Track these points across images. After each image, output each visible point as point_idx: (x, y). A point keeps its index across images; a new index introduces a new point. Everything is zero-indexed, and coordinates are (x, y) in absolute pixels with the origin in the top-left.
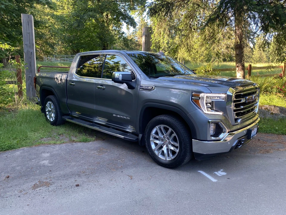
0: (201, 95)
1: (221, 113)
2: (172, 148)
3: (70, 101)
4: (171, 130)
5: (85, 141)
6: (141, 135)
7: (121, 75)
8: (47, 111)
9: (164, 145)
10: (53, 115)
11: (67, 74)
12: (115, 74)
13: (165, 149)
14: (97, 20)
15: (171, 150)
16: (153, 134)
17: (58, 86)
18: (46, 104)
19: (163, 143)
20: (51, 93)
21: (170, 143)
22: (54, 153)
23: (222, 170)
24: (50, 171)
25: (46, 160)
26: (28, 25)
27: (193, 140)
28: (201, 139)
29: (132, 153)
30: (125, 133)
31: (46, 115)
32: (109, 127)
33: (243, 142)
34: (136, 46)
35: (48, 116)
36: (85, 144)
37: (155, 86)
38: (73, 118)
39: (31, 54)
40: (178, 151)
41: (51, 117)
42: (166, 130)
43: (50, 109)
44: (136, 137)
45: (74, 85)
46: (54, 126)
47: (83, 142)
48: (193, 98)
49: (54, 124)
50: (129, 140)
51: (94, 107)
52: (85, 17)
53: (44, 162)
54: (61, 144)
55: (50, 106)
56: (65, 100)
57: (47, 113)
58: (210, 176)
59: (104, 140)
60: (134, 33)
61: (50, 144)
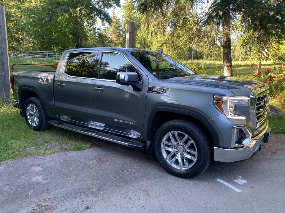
0: (225, 98)
1: (244, 118)
2: (189, 157)
3: (58, 104)
4: (188, 137)
5: (79, 149)
6: (148, 143)
7: (127, 76)
8: (29, 115)
9: (178, 152)
10: (35, 119)
11: (54, 73)
12: (120, 74)
13: (179, 157)
14: (70, 14)
15: (186, 158)
16: (165, 141)
17: (43, 87)
18: (27, 107)
19: (176, 150)
20: (34, 94)
21: (185, 151)
22: (47, 165)
23: (240, 177)
24: (48, 190)
25: (39, 175)
27: (214, 147)
28: (225, 147)
29: (136, 161)
30: (128, 139)
31: (27, 120)
32: (107, 133)
34: (108, 42)
35: (30, 121)
36: (80, 152)
37: (167, 88)
38: (61, 122)
39: (4, 50)
40: (196, 159)
41: (33, 121)
42: (181, 136)
43: (32, 113)
44: (143, 144)
45: (63, 86)
46: (37, 131)
47: (77, 150)
48: (214, 101)
49: (38, 129)
50: (135, 148)
51: (90, 111)
52: (58, 11)
53: (37, 178)
54: (52, 153)
55: (31, 110)
56: (52, 103)
57: (28, 117)
58: (232, 185)
59: (100, 147)
60: (106, 29)
61: (38, 154)
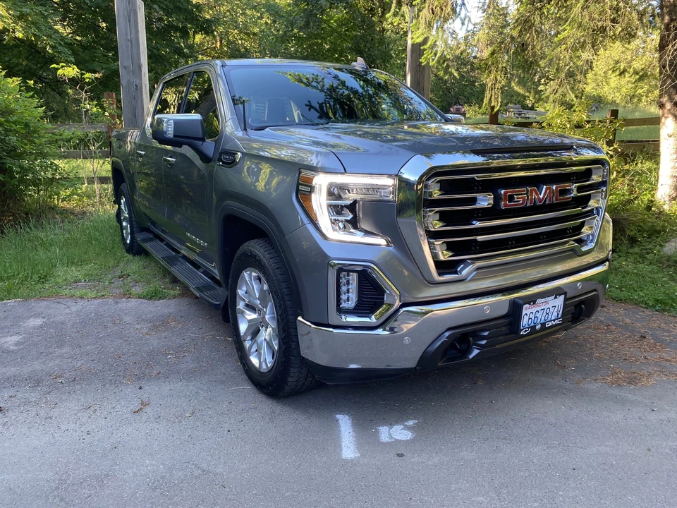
1: (380, 241)
5: (150, 296)
7: (171, 123)
8: (124, 220)
9: (263, 325)
10: (129, 229)
13: (260, 337)
16: (242, 295)
17: (127, 158)
18: (120, 202)
19: (259, 319)
20: (122, 178)
22: (58, 318)
23: (411, 423)
25: (21, 335)
26: (129, 21)
28: (317, 321)
31: (122, 230)
33: (484, 342)
35: (124, 232)
39: (136, 90)
40: (277, 349)
41: (127, 233)
43: (127, 215)
48: (300, 188)
49: (130, 249)
53: (10, 339)
57: (124, 224)
61: (71, 297)
